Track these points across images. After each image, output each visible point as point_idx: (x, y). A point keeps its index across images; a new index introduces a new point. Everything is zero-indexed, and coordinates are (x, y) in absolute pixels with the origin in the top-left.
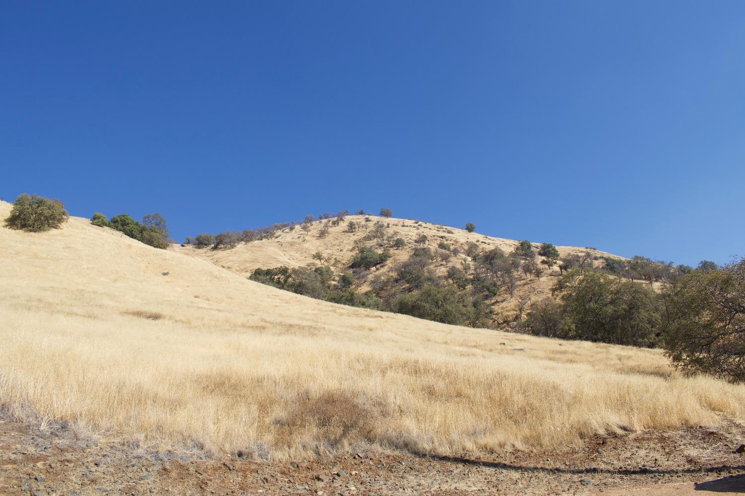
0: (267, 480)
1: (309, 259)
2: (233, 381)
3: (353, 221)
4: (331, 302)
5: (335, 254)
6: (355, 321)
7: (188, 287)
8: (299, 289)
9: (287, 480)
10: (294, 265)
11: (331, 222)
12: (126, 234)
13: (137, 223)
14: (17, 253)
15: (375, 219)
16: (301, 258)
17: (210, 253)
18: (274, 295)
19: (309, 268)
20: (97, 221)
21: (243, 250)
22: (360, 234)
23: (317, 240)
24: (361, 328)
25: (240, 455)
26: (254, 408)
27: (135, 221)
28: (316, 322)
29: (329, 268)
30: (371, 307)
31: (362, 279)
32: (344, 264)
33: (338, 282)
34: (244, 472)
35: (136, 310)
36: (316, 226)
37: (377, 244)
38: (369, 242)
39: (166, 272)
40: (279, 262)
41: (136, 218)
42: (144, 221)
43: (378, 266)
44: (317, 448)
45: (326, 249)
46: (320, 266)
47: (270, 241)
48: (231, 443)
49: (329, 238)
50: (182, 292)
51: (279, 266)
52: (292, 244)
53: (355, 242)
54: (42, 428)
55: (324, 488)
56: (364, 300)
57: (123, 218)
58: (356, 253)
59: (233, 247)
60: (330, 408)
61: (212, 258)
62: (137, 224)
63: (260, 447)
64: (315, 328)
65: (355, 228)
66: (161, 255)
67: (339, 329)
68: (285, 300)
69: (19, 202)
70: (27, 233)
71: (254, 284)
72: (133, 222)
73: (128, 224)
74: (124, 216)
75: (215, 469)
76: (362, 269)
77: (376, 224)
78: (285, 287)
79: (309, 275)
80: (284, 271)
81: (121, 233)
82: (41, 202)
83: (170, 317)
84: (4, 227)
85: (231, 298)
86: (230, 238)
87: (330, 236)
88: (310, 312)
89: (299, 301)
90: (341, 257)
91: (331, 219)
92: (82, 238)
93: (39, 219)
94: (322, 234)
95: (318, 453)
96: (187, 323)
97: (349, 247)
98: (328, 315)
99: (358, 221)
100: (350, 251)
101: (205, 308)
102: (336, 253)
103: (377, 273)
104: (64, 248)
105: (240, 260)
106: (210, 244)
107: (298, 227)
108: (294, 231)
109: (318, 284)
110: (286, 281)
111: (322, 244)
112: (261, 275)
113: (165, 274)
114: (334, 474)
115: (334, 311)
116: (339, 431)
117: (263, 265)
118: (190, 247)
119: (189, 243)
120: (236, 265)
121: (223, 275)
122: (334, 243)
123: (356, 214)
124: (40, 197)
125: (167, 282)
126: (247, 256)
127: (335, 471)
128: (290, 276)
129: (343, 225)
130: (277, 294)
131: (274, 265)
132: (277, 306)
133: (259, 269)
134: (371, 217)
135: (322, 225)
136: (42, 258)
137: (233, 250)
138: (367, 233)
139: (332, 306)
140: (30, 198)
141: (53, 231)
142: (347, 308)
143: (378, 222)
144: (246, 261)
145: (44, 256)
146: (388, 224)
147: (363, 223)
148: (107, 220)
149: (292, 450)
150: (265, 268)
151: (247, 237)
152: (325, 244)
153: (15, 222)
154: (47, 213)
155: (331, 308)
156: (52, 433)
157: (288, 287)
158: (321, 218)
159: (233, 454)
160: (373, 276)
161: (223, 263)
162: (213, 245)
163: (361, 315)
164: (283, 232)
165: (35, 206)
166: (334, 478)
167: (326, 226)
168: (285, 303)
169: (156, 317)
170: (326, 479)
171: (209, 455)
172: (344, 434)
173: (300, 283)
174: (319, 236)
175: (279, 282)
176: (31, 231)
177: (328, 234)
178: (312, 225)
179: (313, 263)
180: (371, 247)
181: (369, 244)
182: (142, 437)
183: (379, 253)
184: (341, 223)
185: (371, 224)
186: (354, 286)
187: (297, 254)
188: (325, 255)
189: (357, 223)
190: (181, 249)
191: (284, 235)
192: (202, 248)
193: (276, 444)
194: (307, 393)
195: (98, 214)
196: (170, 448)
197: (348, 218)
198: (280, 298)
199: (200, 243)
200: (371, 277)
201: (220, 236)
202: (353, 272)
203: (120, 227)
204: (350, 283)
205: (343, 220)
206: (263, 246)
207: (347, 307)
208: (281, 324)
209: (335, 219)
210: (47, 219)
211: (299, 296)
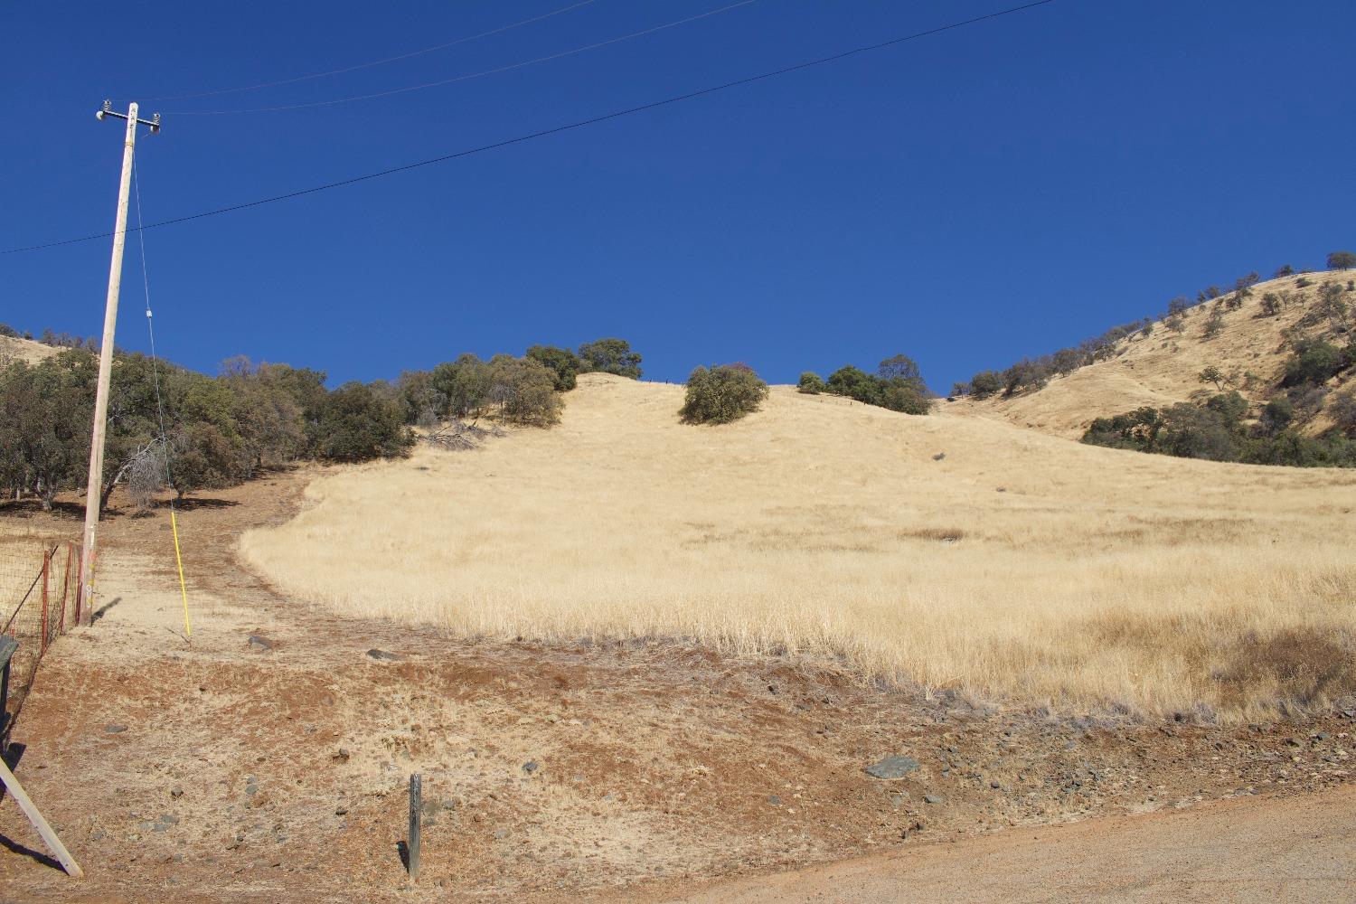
0: (1221, 747)
1: (1193, 383)
2: (1135, 627)
3: (1271, 292)
4: (1254, 463)
5: (1243, 365)
6: (1312, 498)
7: (981, 474)
8: (1182, 446)
9: (1247, 746)
10: (1163, 401)
11: (1224, 304)
12: (855, 399)
13: (872, 377)
14: (711, 461)
15: (1317, 278)
16: (1175, 385)
17: (1000, 405)
18: (1138, 467)
19: (1195, 401)
20: (808, 386)
21: (1060, 388)
22: (1290, 317)
23: (1202, 344)
24: (1325, 509)
25: (1178, 718)
26: (1180, 659)
27: (867, 376)
28: (1230, 509)
29: (1237, 395)
30: (1341, 462)
31: (1314, 406)
32: (1266, 382)
33: (1261, 420)
34: (1188, 737)
35: (920, 529)
36: (1195, 318)
37: (1333, 330)
38: (1313, 328)
39: (939, 453)
40: (1132, 399)
41: (868, 368)
42: (882, 372)
43: (1342, 375)
44: (1283, 706)
45: (1224, 359)
46: (1218, 393)
47: (1108, 362)
48: (1162, 706)
49: (1225, 336)
50: (974, 485)
51: (1135, 407)
52: (1152, 361)
53: (1283, 333)
54: (927, 698)
55: (1302, 754)
56: (1323, 448)
57: (847, 373)
58: (1290, 356)
59: (1040, 386)
60: (1292, 653)
61: (1006, 412)
62: (871, 379)
63: (1202, 707)
64: (1233, 522)
65: (1277, 306)
66: (923, 425)
67: (1279, 518)
68: (1162, 474)
69: (692, 382)
70: (713, 427)
71: (1095, 452)
72: (864, 376)
73: (857, 381)
74: (848, 369)
75: (1150, 736)
76: (1308, 386)
77: (1322, 287)
78: (1155, 445)
79: (1199, 416)
80: (1146, 416)
81: (847, 400)
82: (724, 375)
83: (976, 533)
84: (680, 423)
85: (1061, 484)
86: (1032, 371)
87: (1228, 331)
88: (1214, 489)
89: (1190, 472)
90: (1257, 369)
91: (1223, 297)
92: (795, 420)
93: (727, 401)
94: (1211, 330)
95: (1285, 713)
96: (1006, 540)
97: (1272, 346)
98: (1252, 491)
99: (1282, 289)
100: (1276, 353)
101: (1025, 510)
102: (1245, 362)
103: (1343, 388)
104: (772, 441)
105: (1058, 407)
106: (999, 389)
107: (1158, 326)
108: (1151, 335)
109: (1221, 432)
110: (1154, 434)
111: (1214, 350)
112: (1105, 432)
113: (937, 458)
114: (1314, 737)
115: (1264, 482)
116: (1312, 683)
117: (1105, 410)
118: (963, 400)
119: (960, 393)
120: (1052, 418)
121: (1038, 443)
122: (1237, 343)
123: (1276, 276)
124: (721, 368)
125: (945, 471)
126: (1069, 398)
127: (1313, 733)
128: (1160, 424)
129: (1252, 305)
130: (1144, 464)
131: (1125, 408)
132: (1148, 488)
133: (1097, 420)
134: (1309, 277)
135: (1208, 312)
136: (745, 464)
137: (1043, 392)
138: (1307, 311)
139: (1257, 473)
140: (708, 371)
141: (751, 417)
142: (1288, 473)
143: (1327, 284)
144: (1070, 409)
145: (747, 458)
146: (1351, 283)
147: (1294, 291)
148: (822, 381)
149: (1248, 711)
150: (1108, 416)
151: (1064, 364)
152: (1221, 349)
153: (695, 412)
154: (737, 389)
155: (1256, 478)
156: (941, 703)
157: (1160, 444)
158: (1202, 299)
159: (1167, 717)
160: (1334, 396)
161: (1028, 419)
162: (1004, 390)
163: (1322, 483)
164: (1130, 340)
165: (716, 383)
166: (1313, 742)
167: (1216, 312)
168: (1163, 479)
169: (954, 536)
170: (1303, 744)
171: (1138, 719)
172: (1319, 687)
173: (1183, 434)
174: (1204, 336)
175: (1140, 438)
176: (719, 422)
177: (1223, 327)
178: (1185, 316)
179: (1201, 391)
180: (1320, 338)
181: (1314, 332)
182: (1048, 702)
183: (1340, 347)
184: (1246, 302)
185: (1311, 291)
186: (1296, 423)
187: (1164, 379)
188: (1223, 371)
189: (1280, 293)
190: (949, 406)
191: (1132, 346)
192: (986, 398)
193: (1223, 705)
194: (1253, 635)
195: (807, 374)
196: (1088, 714)
197: (1260, 289)
198: (1152, 470)
199: (980, 390)
200: (1329, 399)
201: (1015, 369)
202: (1290, 395)
203: (845, 388)
204: (1287, 418)
205: (1250, 294)
206: (1097, 374)
207: (1289, 469)
208: (1167, 522)
209: (1233, 295)
210: (738, 399)
211: (1187, 462)
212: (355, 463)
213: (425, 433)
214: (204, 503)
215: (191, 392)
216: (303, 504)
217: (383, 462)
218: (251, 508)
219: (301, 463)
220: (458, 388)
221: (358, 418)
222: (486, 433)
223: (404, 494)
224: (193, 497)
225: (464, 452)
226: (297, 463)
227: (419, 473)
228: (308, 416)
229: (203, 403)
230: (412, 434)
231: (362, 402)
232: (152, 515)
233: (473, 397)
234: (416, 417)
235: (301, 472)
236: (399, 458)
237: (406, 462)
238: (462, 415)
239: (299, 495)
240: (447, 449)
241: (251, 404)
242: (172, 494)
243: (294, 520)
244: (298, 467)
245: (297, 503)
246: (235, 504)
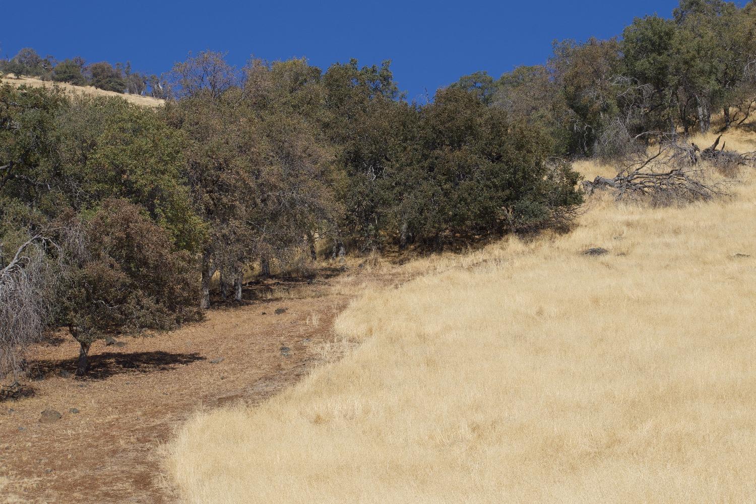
212: (457, 251)
213: (609, 173)
214: (131, 362)
215: (100, 140)
216: (324, 349)
217: (513, 243)
218: (220, 367)
219: (351, 262)
220: (678, 70)
221: (452, 157)
222: (741, 161)
223: (540, 313)
224: (115, 350)
225: (690, 208)
226: (343, 260)
227: (585, 263)
228: (354, 161)
229: (125, 159)
230: (573, 179)
231: (460, 121)
232: (30, 393)
233: (712, 85)
234: (591, 140)
235: (346, 279)
236: (549, 232)
237: (563, 242)
238: (691, 125)
239: (325, 331)
240: (655, 205)
241: (223, 153)
242: (69, 350)
243: (299, 386)
244: (343, 270)
245: (314, 348)
246: (193, 358)
